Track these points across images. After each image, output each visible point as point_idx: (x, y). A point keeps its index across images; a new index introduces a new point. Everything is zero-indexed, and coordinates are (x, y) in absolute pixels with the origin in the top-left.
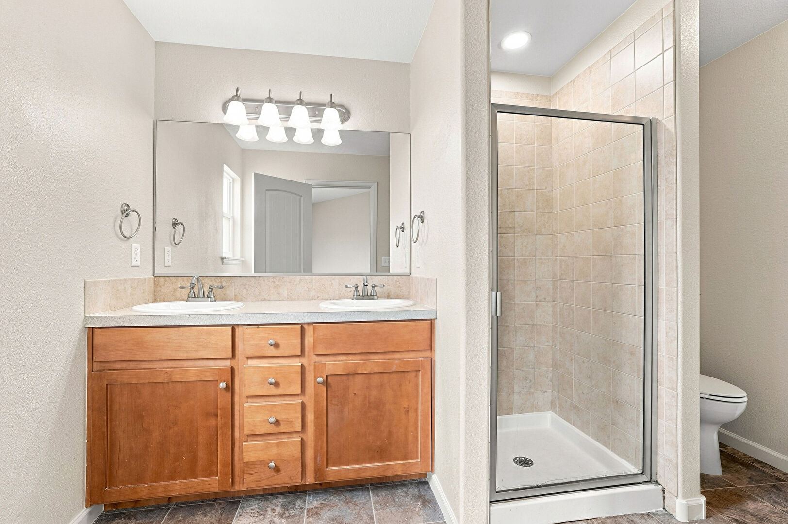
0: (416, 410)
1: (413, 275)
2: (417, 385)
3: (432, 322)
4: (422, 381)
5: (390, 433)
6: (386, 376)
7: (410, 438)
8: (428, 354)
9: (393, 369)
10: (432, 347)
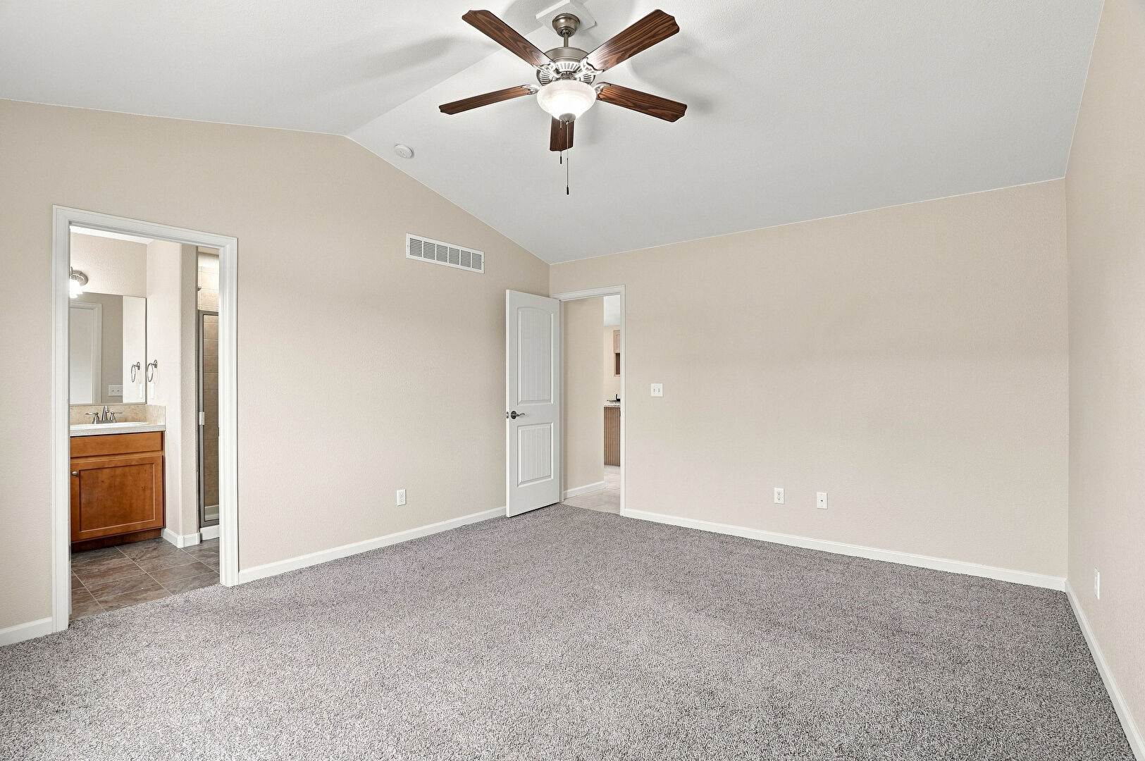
0: (152, 489)
1: (148, 403)
2: (152, 473)
3: (162, 433)
4: (156, 470)
5: (131, 505)
6: (127, 469)
7: (147, 507)
8: (161, 453)
9: (133, 464)
10: (162, 448)
